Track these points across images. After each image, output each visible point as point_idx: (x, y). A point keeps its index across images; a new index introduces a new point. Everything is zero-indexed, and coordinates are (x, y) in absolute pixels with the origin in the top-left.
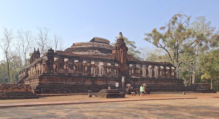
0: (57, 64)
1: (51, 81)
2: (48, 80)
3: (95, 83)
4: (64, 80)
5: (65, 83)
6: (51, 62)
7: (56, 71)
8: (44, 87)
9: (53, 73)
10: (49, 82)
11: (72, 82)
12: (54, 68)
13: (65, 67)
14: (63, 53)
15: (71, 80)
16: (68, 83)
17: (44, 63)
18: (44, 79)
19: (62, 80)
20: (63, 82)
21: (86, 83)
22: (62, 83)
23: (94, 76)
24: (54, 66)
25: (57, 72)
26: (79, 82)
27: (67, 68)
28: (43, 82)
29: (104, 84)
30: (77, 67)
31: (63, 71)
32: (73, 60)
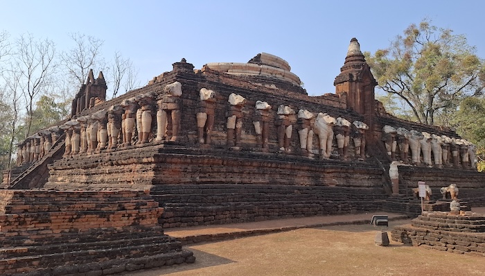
0: (212, 112)
1: (194, 172)
2: (185, 171)
3: (321, 180)
4: (235, 169)
5: (238, 180)
6: (189, 102)
7: (205, 136)
8: (176, 199)
9: (196, 142)
10: (189, 176)
11: (257, 176)
12: (202, 124)
13: (231, 123)
14: (221, 77)
15: (256, 170)
16: (246, 180)
17: (170, 106)
18: (173, 166)
19: (230, 169)
20: (231, 175)
21: (297, 180)
22: (229, 180)
23: (311, 157)
24: (202, 117)
25: (209, 141)
26: (278, 176)
27: (240, 125)
28: (166, 176)
29: (342, 184)
30: (266, 124)
31: (225, 135)
32: (252, 102)
